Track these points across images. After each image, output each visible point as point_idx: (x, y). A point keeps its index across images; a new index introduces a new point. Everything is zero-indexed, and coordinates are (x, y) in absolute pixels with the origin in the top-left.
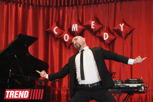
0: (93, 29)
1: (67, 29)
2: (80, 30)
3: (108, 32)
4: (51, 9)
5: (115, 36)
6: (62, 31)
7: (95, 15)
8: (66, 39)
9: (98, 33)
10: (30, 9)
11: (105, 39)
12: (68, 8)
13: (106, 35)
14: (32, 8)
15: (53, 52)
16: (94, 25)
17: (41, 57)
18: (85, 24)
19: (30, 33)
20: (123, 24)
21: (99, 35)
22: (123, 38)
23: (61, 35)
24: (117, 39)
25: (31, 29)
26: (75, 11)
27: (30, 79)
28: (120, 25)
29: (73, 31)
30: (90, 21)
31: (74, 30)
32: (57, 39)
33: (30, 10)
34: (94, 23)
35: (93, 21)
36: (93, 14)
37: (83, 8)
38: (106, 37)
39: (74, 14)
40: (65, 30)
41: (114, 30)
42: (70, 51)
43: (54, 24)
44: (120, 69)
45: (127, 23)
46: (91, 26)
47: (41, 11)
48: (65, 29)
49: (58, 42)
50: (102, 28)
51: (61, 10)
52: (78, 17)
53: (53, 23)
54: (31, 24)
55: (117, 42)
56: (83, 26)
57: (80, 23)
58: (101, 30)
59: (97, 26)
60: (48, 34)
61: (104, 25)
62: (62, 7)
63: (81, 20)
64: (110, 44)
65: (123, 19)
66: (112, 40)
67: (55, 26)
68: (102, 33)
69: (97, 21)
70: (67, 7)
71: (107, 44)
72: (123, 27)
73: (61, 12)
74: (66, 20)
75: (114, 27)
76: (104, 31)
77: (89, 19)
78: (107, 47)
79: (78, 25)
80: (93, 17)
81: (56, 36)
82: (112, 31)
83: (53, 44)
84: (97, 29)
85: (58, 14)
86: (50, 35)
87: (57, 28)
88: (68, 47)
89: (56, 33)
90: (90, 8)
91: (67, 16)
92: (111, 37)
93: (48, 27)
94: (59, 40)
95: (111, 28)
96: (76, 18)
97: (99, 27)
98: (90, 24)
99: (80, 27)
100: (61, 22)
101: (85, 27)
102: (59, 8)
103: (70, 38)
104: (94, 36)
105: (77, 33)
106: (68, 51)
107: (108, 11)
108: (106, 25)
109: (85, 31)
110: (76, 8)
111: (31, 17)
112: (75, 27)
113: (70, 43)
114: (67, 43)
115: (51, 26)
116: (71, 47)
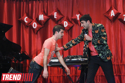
0: (55, 18)
1: (35, 19)
2: (45, 20)
3: (67, 20)
4: (22, 3)
5: (73, 24)
6: (31, 20)
7: (57, 8)
8: (35, 26)
9: (59, 22)
11: (65, 26)
12: (35, 2)
13: (66, 23)
14: (7, 2)
15: (24, 37)
16: (56, 15)
18: (49, 14)
19: (5, 21)
20: (79, 15)
21: (60, 23)
22: (79, 25)
23: (30, 23)
24: (75, 26)
25: (6, 19)
26: (41, 4)
27: (6, 58)
28: (77, 15)
29: (39, 20)
30: (53, 12)
31: (41, 20)
32: (27, 26)
33: (5, 3)
34: (56, 14)
35: (56, 12)
36: (56, 7)
37: (47, 2)
38: (66, 25)
39: (41, 6)
40: (33, 20)
41: (72, 19)
42: (38, 35)
43: (25, 15)
44: (77, 50)
45: (82, 14)
46: (54, 16)
47: (14, 5)
49: (28, 29)
50: (62, 18)
51: (30, 4)
52: (44, 9)
53: (24, 13)
54: (6, 14)
55: (74, 28)
56: (48, 16)
57: (45, 14)
58: (62, 19)
59: (59, 16)
60: (20, 22)
61: (64, 15)
62: (31, 2)
63: (46, 12)
64: (69, 30)
65: (79, 11)
66: (70, 27)
67: (26, 16)
68: (63, 21)
69: (59, 12)
70: (34, 2)
71: (67, 30)
72: (79, 17)
73: (30, 5)
74: (34, 11)
75: (72, 17)
76: (64, 20)
77: (52, 11)
78: (66, 32)
79: (43, 15)
80: (56, 9)
81: (26, 24)
82: (71, 20)
83: (24, 31)
84: (59, 19)
85: (27, 7)
86: (22, 24)
87: (27, 18)
88: (36, 32)
89: (26, 22)
90: (53, 2)
91: (34, 8)
92: (70, 25)
93: (20, 17)
94: (29, 27)
95: (70, 18)
96: (42, 10)
97: (60, 17)
98: (53, 15)
99: (45, 17)
100: (30, 13)
101: (50, 17)
102: (28, 2)
103: (38, 26)
104: (56, 24)
105: (43, 22)
106: (36, 35)
107: (67, 4)
108: (66, 16)
109: (49, 20)
110: (42, 2)
111: (6, 9)
112: (41, 17)
113: (38, 29)
114: (35, 30)
115: (22, 16)
116: (39, 33)
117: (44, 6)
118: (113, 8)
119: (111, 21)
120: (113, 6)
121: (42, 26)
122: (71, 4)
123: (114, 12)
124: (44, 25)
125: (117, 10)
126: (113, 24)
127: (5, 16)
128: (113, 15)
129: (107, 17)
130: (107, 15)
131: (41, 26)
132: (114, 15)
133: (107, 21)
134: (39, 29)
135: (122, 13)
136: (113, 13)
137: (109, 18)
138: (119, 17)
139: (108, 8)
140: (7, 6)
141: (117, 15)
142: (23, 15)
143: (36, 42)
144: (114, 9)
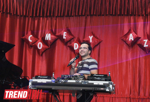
0: (64, 39)
1: (41, 38)
2: (53, 40)
3: (78, 42)
4: (27, 19)
6: (37, 39)
7: (67, 27)
8: (40, 46)
9: (69, 43)
10: (8, 17)
11: (75, 49)
12: (43, 19)
13: (76, 45)
14: (10, 17)
15: (27, 58)
16: (65, 35)
17: (15, 62)
18: (57, 34)
19: (6, 39)
20: (92, 36)
21: (70, 45)
23: (35, 43)
25: (8, 36)
26: (49, 21)
28: (90, 37)
29: (46, 39)
30: (62, 31)
31: (48, 39)
32: (32, 46)
34: (65, 34)
35: (65, 32)
37: (56, 20)
38: (76, 47)
39: (48, 24)
41: (84, 41)
42: (42, 58)
43: (29, 33)
45: (95, 36)
47: (18, 20)
48: (39, 38)
49: (32, 50)
50: (73, 38)
51: (36, 20)
52: (51, 27)
53: (29, 31)
54: (8, 31)
56: (56, 36)
57: (53, 33)
58: (72, 40)
59: (69, 37)
60: (23, 41)
61: (74, 36)
62: (37, 18)
63: (54, 30)
65: (92, 32)
67: (30, 34)
69: (69, 32)
70: (41, 18)
72: (92, 39)
73: (36, 22)
74: (40, 29)
75: (84, 38)
76: (74, 42)
79: (51, 34)
80: (65, 28)
81: (30, 44)
83: (28, 51)
84: (68, 40)
85: (33, 24)
86: (25, 43)
87: (31, 37)
88: (41, 54)
89: (31, 41)
90: (62, 20)
91: (41, 26)
93: (24, 35)
94: (33, 47)
95: (81, 39)
98: (62, 35)
99: (53, 36)
100: (35, 31)
101: (58, 37)
102: (34, 18)
103: (44, 46)
104: (65, 46)
105: (50, 42)
106: (41, 57)
107: (79, 23)
108: (76, 36)
109: (57, 41)
110: (50, 19)
111: (8, 25)
112: (48, 37)
113: (43, 51)
114: (40, 50)
115: (26, 35)
116: (44, 54)
117: (52, 23)
118: (132, 31)
119: (129, 46)
120: (132, 29)
121: (49, 47)
122: (84, 24)
123: (133, 36)
124: (51, 46)
125: (136, 34)
126: (131, 49)
127: (7, 33)
128: (131, 40)
129: (124, 41)
130: (125, 39)
131: (47, 47)
132: (133, 40)
133: (125, 45)
134: (45, 50)
135: (142, 38)
136: (131, 37)
137: (127, 42)
138: (139, 42)
139: (126, 31)
140: (10, 21)
141: (137, 39)
142: (27, 33)
143: (40, 64)
144: (133, 33)
